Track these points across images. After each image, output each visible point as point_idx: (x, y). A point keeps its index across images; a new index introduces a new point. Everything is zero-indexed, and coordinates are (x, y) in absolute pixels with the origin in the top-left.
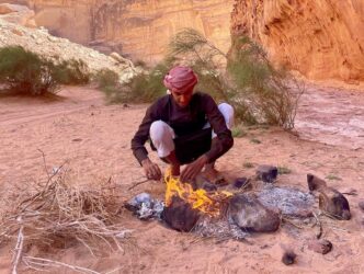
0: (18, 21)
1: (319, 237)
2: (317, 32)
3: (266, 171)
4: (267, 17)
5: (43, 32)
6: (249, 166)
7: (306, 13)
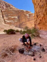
1: (40, 55)
2: (44, 24)
4: (38, 23)
5: (15, 27)
7: (42, 22)
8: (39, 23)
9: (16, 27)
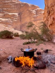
0: (9, 27)
3: (45, 50)
5: (13, 29)
6: (42, 49)
8: (51, 24)
9: (15, 29)
